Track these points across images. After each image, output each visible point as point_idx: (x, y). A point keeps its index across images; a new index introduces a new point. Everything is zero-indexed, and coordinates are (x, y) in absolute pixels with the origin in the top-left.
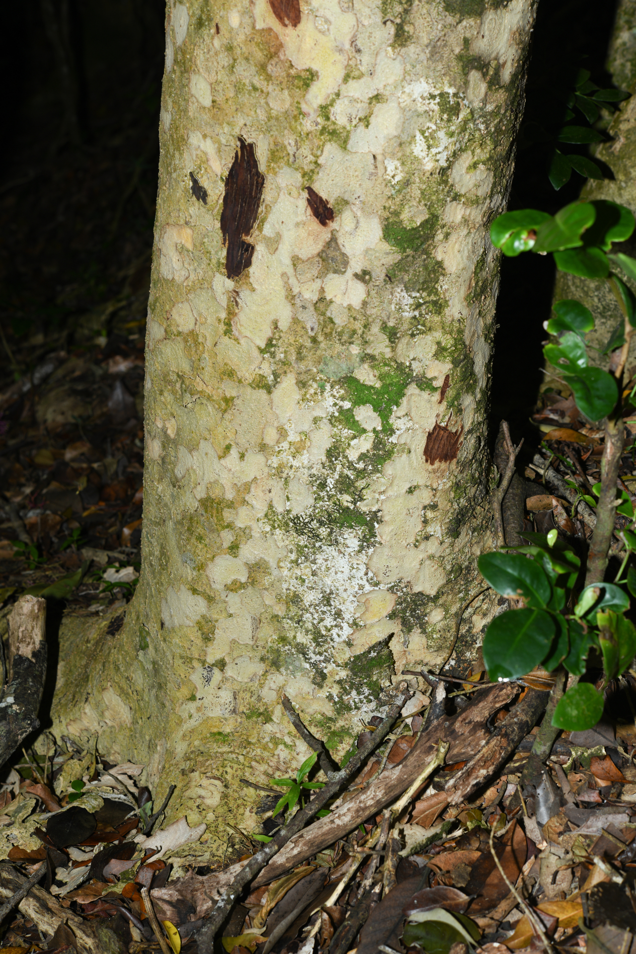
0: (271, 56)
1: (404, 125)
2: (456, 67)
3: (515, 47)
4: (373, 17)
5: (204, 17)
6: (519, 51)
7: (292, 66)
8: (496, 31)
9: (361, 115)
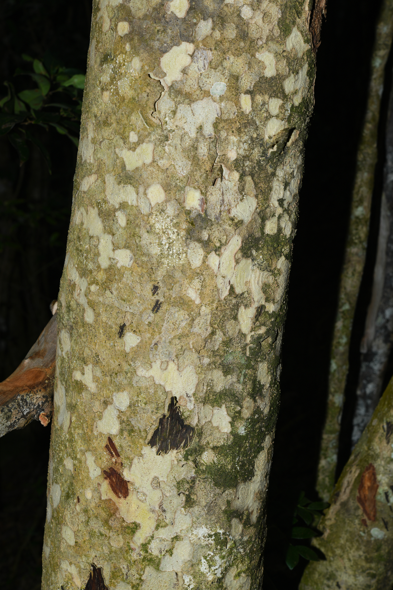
0: (111, 515)
1: (194, 554)
2: (223, 518)
3: (258, 501)
4: (172, 491)
5: (70, 493)
6: (261, 503)
7: (124, 521)
8: (246, 494)
9: (167, 548)
